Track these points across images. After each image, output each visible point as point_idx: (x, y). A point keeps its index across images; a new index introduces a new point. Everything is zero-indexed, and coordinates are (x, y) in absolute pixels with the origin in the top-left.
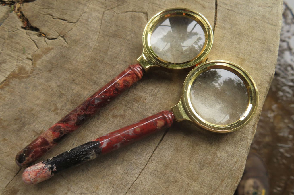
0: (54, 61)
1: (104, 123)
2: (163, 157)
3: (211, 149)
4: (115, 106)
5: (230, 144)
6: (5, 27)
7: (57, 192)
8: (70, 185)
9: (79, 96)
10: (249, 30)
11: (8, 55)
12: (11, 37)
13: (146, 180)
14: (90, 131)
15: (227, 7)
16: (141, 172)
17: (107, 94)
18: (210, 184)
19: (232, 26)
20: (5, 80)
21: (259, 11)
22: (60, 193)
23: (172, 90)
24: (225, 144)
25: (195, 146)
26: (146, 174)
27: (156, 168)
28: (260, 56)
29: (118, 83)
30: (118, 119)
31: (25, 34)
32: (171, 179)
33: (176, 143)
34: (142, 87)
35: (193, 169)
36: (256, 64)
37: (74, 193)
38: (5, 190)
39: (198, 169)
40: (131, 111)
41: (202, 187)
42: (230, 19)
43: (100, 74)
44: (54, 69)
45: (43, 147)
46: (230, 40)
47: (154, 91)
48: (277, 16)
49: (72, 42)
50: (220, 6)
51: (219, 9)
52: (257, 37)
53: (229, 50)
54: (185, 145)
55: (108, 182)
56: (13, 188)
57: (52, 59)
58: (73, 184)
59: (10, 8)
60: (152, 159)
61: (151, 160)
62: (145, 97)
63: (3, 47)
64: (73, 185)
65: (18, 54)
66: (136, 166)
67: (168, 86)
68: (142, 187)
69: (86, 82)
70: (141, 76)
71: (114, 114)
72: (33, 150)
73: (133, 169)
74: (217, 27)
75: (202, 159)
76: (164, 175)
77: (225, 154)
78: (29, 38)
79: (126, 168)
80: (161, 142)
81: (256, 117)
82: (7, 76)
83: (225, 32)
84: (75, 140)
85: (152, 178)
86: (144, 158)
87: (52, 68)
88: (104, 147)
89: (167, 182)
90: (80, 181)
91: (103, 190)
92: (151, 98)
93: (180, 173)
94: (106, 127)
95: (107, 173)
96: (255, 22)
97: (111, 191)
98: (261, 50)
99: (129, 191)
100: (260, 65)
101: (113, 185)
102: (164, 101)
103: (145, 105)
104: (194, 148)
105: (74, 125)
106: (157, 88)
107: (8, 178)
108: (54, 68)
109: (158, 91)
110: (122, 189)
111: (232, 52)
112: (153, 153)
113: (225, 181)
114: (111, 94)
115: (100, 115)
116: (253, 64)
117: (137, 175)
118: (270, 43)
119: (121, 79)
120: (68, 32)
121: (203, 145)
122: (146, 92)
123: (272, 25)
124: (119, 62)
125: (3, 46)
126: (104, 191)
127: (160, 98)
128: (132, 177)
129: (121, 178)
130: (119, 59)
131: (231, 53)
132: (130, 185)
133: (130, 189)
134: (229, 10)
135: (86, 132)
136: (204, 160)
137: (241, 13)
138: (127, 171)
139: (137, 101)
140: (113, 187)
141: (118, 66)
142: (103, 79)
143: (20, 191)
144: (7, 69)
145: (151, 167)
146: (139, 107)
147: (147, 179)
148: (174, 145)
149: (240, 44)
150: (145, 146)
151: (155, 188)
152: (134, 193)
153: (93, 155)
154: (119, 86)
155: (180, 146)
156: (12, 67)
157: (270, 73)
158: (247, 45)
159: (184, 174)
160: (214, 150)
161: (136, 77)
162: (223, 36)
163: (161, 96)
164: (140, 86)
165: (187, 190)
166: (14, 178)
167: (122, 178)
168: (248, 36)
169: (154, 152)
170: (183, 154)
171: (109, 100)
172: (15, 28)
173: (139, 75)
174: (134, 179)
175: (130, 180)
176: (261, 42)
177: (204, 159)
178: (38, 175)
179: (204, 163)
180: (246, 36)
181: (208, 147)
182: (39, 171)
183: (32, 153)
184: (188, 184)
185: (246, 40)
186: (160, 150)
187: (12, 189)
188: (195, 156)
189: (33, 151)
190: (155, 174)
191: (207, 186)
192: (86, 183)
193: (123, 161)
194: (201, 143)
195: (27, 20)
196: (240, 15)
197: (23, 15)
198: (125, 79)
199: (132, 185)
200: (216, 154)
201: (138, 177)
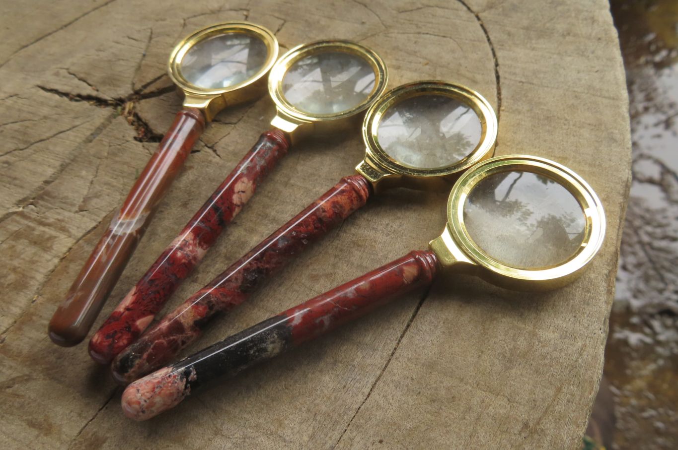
0: (194, 188)
1: (293, 292)
2: (421, 349)
3: (524, 326)
4: (314, 259)
5: (562, 313)
6: (103, 139)
7: (190, 439)
8: (219, 421)
9: (242, 246)
10: (566, 111)
11: (105, 184)
12: (113, 154)
13: (387, 400)
14: (263, 308)
15: (518, 79)
16: (375, 384)
17: (302, 229)
18: (532, 399)
19: (533, 107)
20: (95, 228)
21: (580, 80)
22: (197, 440)
23: (428, 221)
24: (553, 315)
25: (488, 323)
26: (386, 388)
27: (407, 372)
28: (595, 151)
29: (322, 208)
30: (322, 281)
31: (141, 149)
32: (443, 393)
33: (447, 319)
34: (367, 220)
35: (488, 370)
36: (590, 165)
37: (229, 438)
38: (77, 442)
39: (500, 369)
40: (347, 265)
41: (514, 407)
42: (527, 97)
43: (282, 205)
44: (192, 201)
45: (172, 336)
46: (533, 130)
47: (392, 227)
48: (617, 84)
49: (228, 155)
50: (505, 78)
51: (503, 83)
52: (583, 120)
53: (533, 146)
54: (466, 322)
55: (304, 409)
56: (94, 436)
57: (189, 185)
58: (226, 418)
59: (115, 110)
60: (397, 354)
61: (394, 357)
62: (374, 237)
63: (97, 172)
64: (226, 422)
65: (125, 180)
66: (363, 372)
67: (419, 215)
68: (379, 414)
69: (255, 219)
70: (366, 196)
71: (313, 273)
72: (152, 344)
73: (358, 378)
74: (503, 110)
75: (506, 347)
76: (426, 386)
77: (556, 334)
78: (147, 153)
79: (343, 378)
80: (415, 320)
81: (608, 259)
82: (100, 219)
83: (520, 117)
84: (232, 328)
85: (401, 393)
86: (379, 353)
87: (189, 200)
88: (297, 324)
89: (434, 401)
90: (241, 410)
91: (292, 429)
92: (386, 238)
93: (462, 380)
94: (296, 299)
95: (301, 390)
96: (576, 97)
97: (311, 429)
98: (597, 141)
99: (350, 426)
100: (598, 165)
101: (316, 414)
102: (413, 242)
103: (374, 252)
104: (486, 327)
105: (236, 291)
106: (397, 221)
107: (84, 415)
108: (192, 199)
109: (401, 225)
110: (336, 423)
111: (539, 148)
112: (398, 344)
113: (565, 390)
114: (310, 228)
115: (283, 276)
116: (586, 164)
117: (366, 391)
118: (611, 129)
119: (328, 201)
120: (221, 139)
121: (504, 320)
122: (375, 229)
123: (609, 98)
124: (318, 181)
125: (98, 169)
126: (296, 431)
127: (405, 237)
128: (357, 395)
129: (333, 398)
130: (320, 176)
131: (538, 150)
132: (351, 414)
133: (353, 422)
134: (523, 82)
135: (255, 311)
136: (511, 349)
137: (546, 85)
138: (344, 383)
139: (359, 246)
140: (315, 419)
141: (317, 189)
142: (290, 212)
143: (109, 440)
144: (101, 207)
145: (395, 371)
146: (364, 257)
147: (390, 397)
148: (442, 322)
149: (552, 134)
150: (380, 329)
151: (409, 415)
152: (363, 430)
153: (273, 342)
154: (324, 214)
155: (454, 324)
156: (113, 202)
157: (621, 177)
158: (567, 135)
159: (470, 381)
160: (529, 327)
161: (356, 197)
162: (518, 124)
163: (406, 233)
164: (363, 220)
165: (480, 416)
166: (97, 414)
167: (335, 398)
168: (566, 120)
169: (400, 341)
170: (463, 339)
171: (305, 241)
172: (123, 140)
173: (363, 193)
174: (361, 398)
175: (351, 401)
176: (593, 127)
177: (511, 347)
178: (157, 390)
179: (512, 355)
180: (562, 121)
181: (515, 323)
182: (159, 382)
183: (150, 350)
184: (483, 401)
185: (564, 127)
186: (414, 336)
187: (91, 439)
188: (490, 342)
189: (152, 346)
190: (407, 386)
191: (525, 402)
192: (255, 415)
193: (335, 363)
194: (500, 315)
195: (146, 125)
196: (546, 89)
197: (139, 119)
198: (335, 200)
199: (357, 412)
200: (535, 335)
201: (369, 394)
